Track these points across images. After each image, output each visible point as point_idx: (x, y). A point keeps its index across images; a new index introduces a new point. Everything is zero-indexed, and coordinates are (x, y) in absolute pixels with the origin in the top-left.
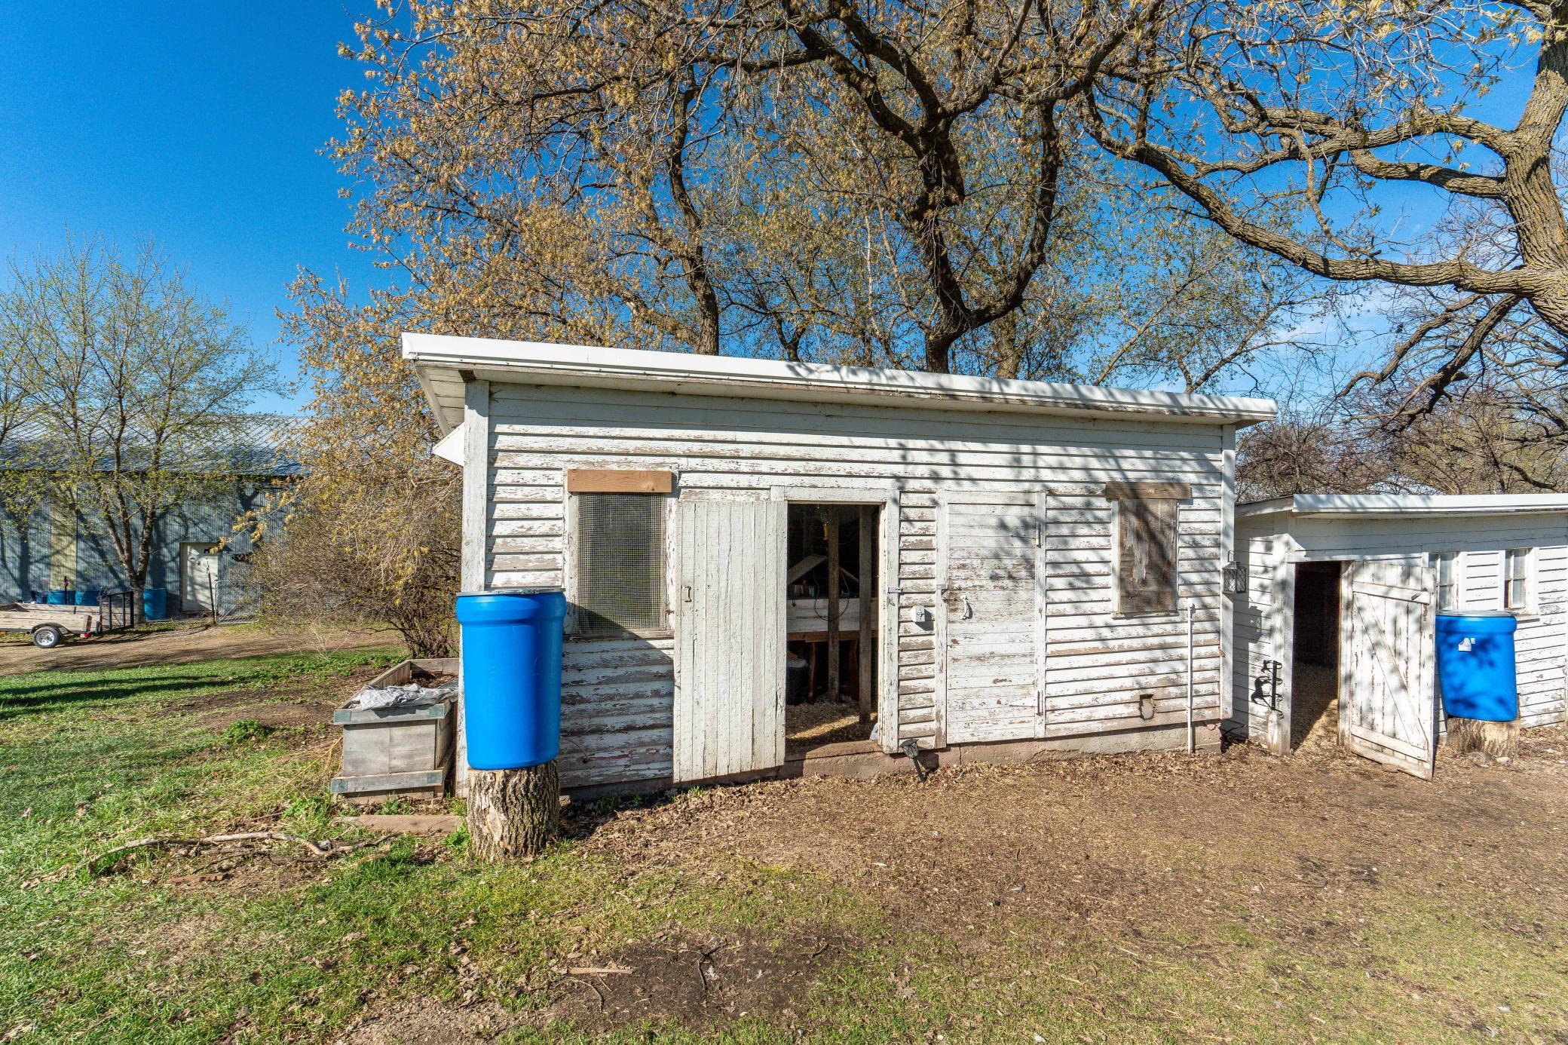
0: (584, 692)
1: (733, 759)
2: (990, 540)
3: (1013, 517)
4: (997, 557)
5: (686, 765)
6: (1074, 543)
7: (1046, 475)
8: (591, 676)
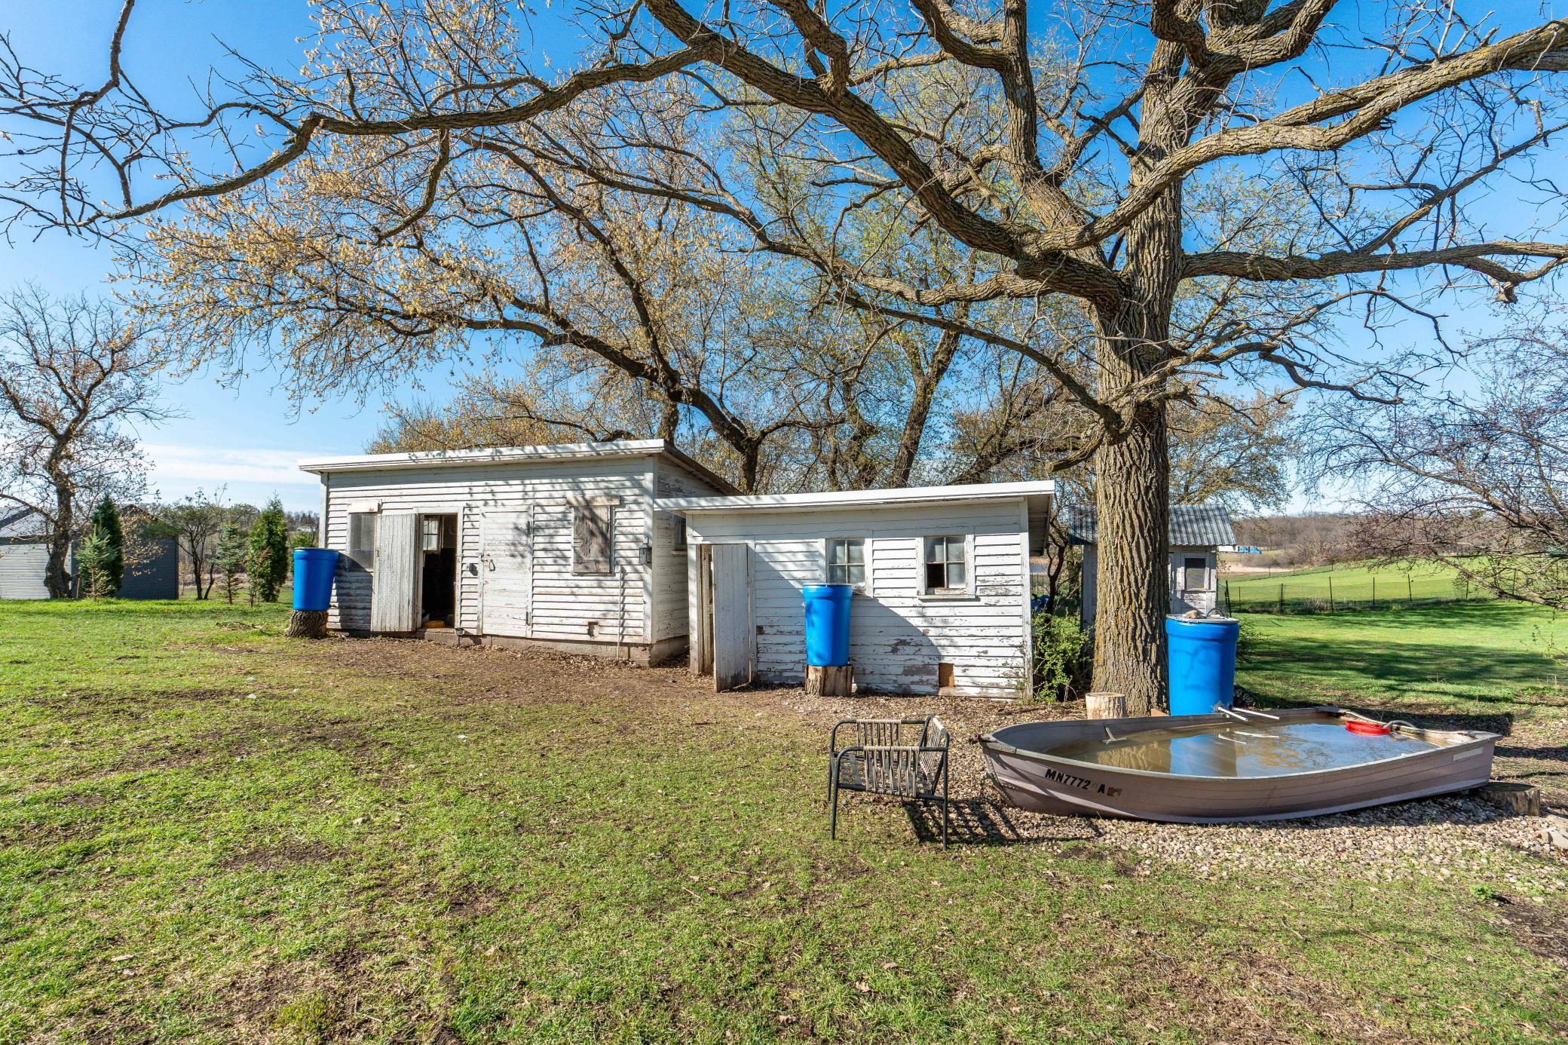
0: (352, 592)
1: (392, 625)
2: (510, 535)
3: (522, 523)
4: (514, 544)
5: (375, 625)
6: (558, 539)
7: (543, 502)
8: (354, 586)
